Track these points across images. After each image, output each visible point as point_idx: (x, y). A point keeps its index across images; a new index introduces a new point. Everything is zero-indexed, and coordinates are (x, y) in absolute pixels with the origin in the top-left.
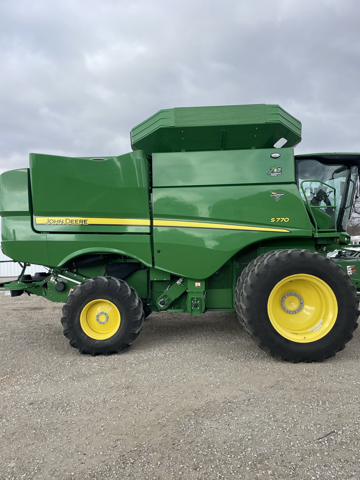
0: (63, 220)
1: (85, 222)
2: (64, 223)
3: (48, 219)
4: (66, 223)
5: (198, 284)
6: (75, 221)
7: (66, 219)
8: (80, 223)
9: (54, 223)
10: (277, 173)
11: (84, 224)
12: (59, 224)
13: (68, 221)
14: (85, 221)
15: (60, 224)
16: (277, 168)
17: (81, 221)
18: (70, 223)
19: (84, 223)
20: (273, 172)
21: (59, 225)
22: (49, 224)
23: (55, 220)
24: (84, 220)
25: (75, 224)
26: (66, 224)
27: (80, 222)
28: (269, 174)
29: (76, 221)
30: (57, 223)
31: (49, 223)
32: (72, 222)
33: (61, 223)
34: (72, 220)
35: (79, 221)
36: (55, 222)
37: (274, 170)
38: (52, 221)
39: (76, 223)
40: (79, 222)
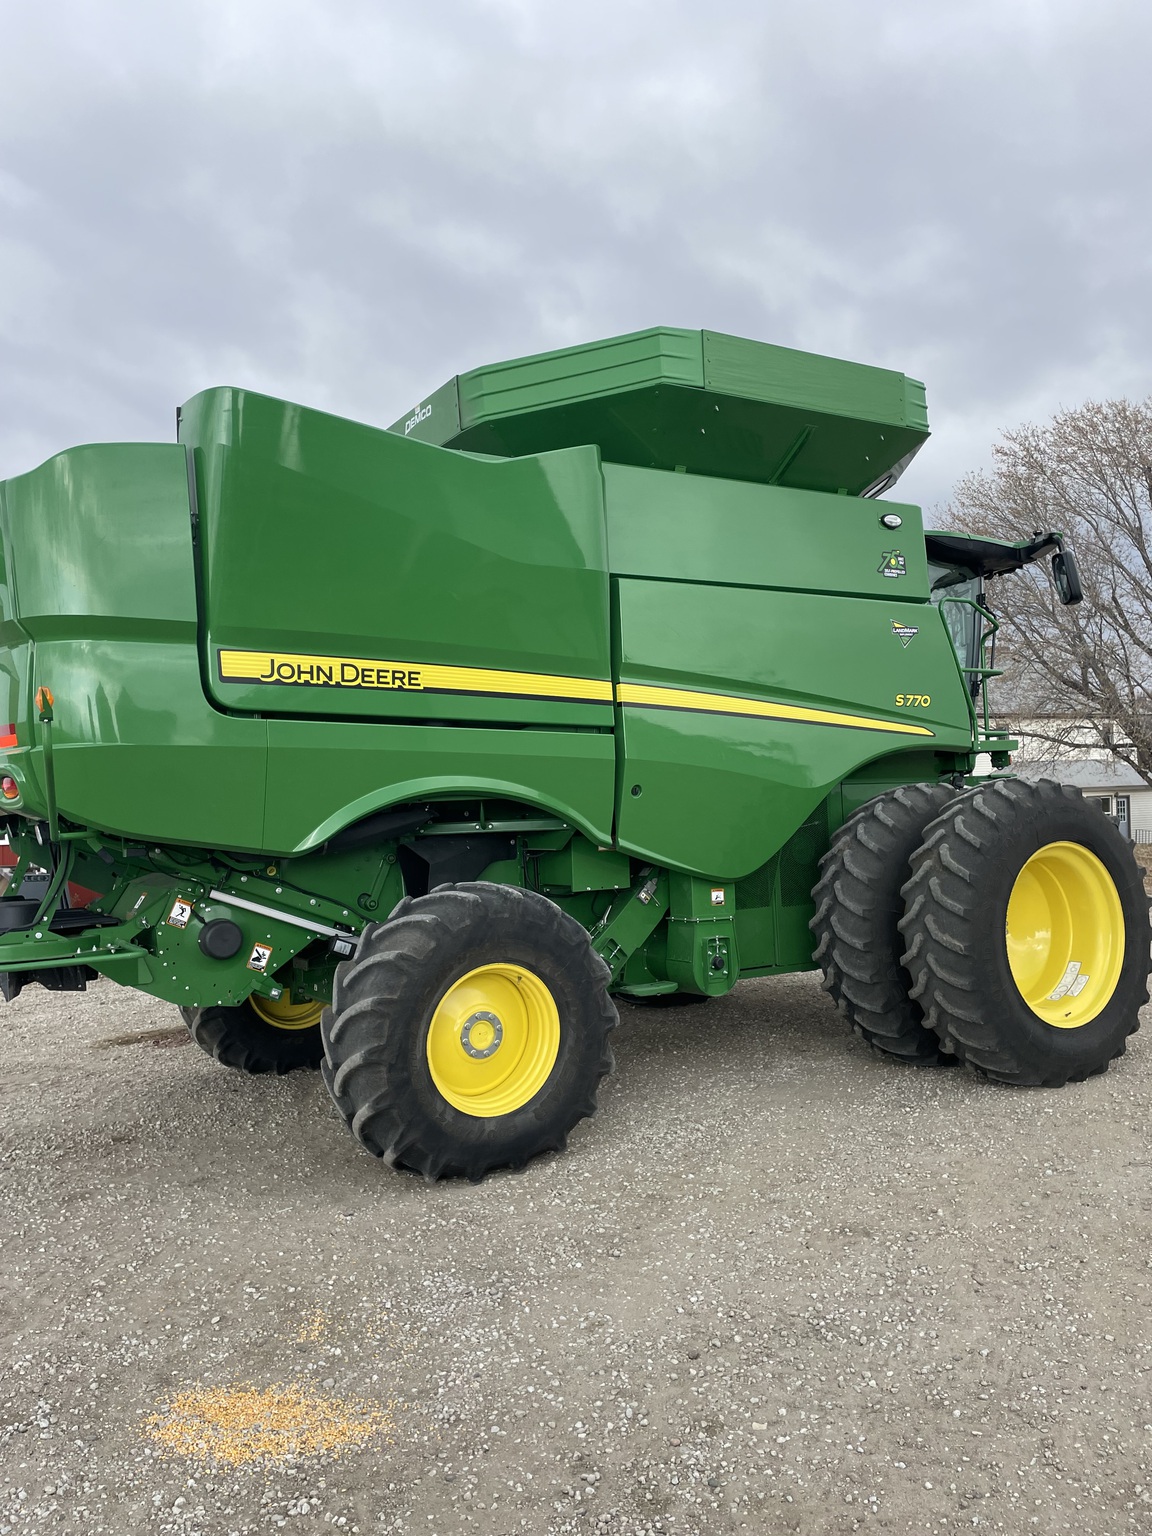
0: (331, 668)
1: (410, 679)
2: (336, 678)
3: (272, 661)
4: (343, 680)
5: (718, 895)
6: (374, 674)
7: (343, 665)
8: (394, 683)
9: (295, 678)
10: (897, 569)
11: (407, 687)
12: (315, 681)
13: (350, 673)
14: (413, 676)
15: (321, 682)
16: (897, 556)
17: (397, 675)
18: (359, 680)
19: (410, 684)
20: (888, 566)
21: (317, 685)
22: (277, 682)
23: (299, 666)
24: (410, 673)
25: (375, 685)
26: (343, 684)
27: (394, 678)
28: (881, 570)
29: (381, 674)
30: (305, 677)
31: (276, 676)
32: (364, 676)
33: (323, 678)
34: (363, 670)
35: (390, 675)
36: (300, 672)
37: (889, 561)
38: (286, 671)
39: (379, 682)
40: (389, 679)
